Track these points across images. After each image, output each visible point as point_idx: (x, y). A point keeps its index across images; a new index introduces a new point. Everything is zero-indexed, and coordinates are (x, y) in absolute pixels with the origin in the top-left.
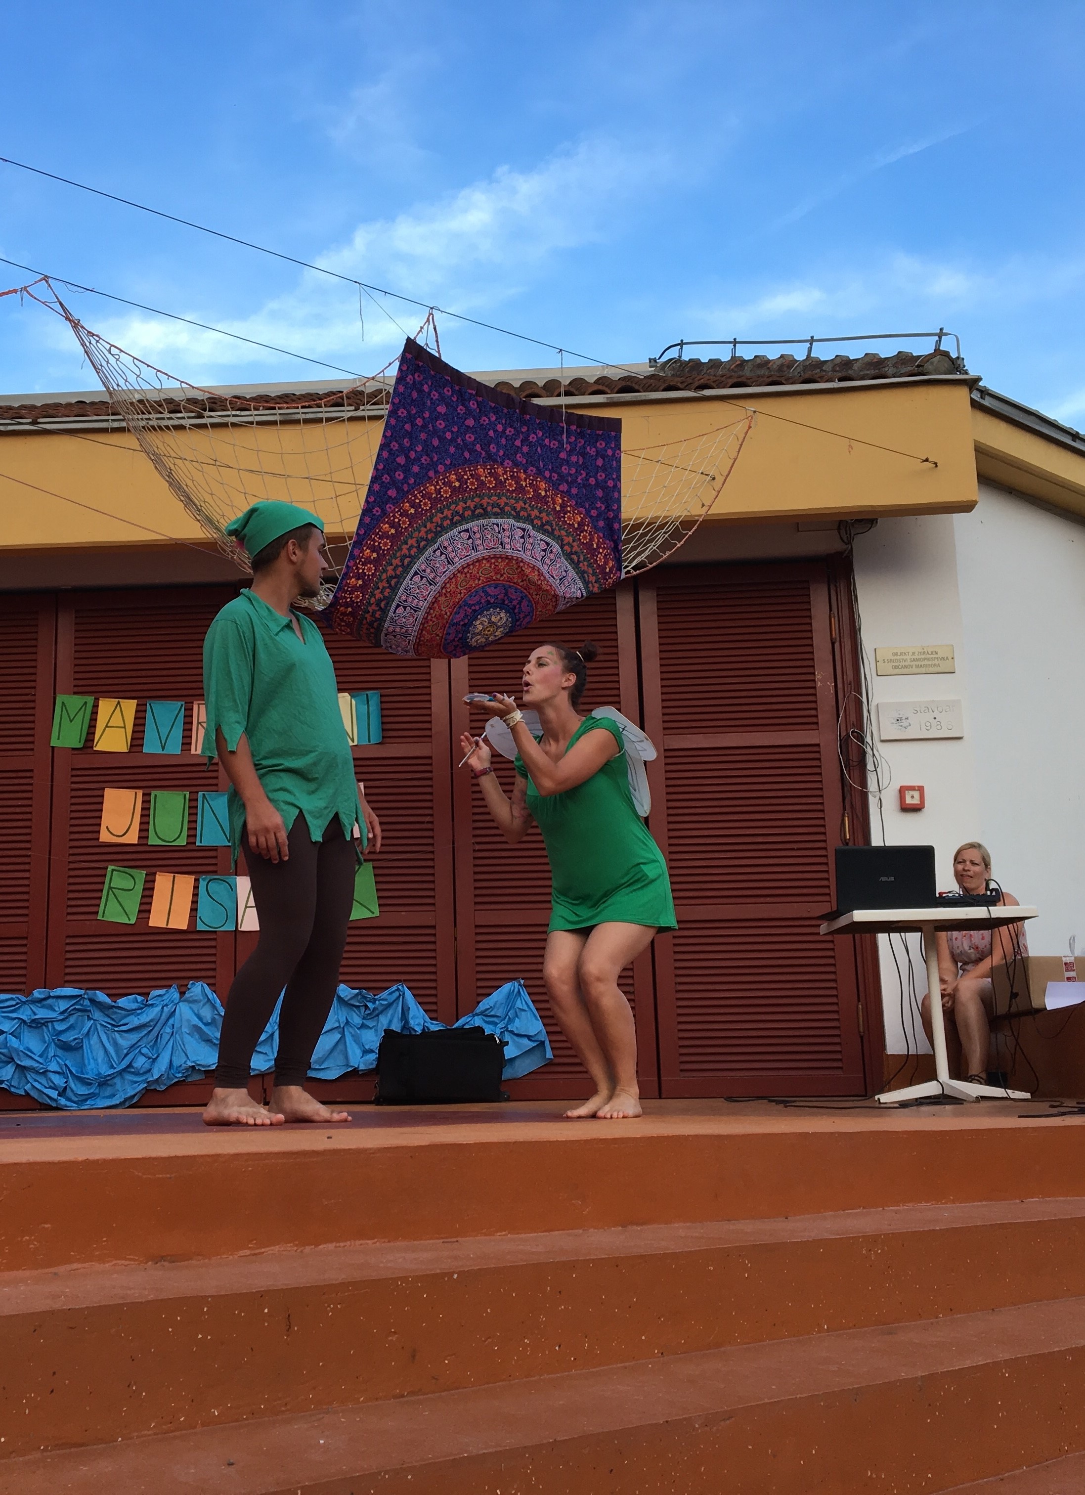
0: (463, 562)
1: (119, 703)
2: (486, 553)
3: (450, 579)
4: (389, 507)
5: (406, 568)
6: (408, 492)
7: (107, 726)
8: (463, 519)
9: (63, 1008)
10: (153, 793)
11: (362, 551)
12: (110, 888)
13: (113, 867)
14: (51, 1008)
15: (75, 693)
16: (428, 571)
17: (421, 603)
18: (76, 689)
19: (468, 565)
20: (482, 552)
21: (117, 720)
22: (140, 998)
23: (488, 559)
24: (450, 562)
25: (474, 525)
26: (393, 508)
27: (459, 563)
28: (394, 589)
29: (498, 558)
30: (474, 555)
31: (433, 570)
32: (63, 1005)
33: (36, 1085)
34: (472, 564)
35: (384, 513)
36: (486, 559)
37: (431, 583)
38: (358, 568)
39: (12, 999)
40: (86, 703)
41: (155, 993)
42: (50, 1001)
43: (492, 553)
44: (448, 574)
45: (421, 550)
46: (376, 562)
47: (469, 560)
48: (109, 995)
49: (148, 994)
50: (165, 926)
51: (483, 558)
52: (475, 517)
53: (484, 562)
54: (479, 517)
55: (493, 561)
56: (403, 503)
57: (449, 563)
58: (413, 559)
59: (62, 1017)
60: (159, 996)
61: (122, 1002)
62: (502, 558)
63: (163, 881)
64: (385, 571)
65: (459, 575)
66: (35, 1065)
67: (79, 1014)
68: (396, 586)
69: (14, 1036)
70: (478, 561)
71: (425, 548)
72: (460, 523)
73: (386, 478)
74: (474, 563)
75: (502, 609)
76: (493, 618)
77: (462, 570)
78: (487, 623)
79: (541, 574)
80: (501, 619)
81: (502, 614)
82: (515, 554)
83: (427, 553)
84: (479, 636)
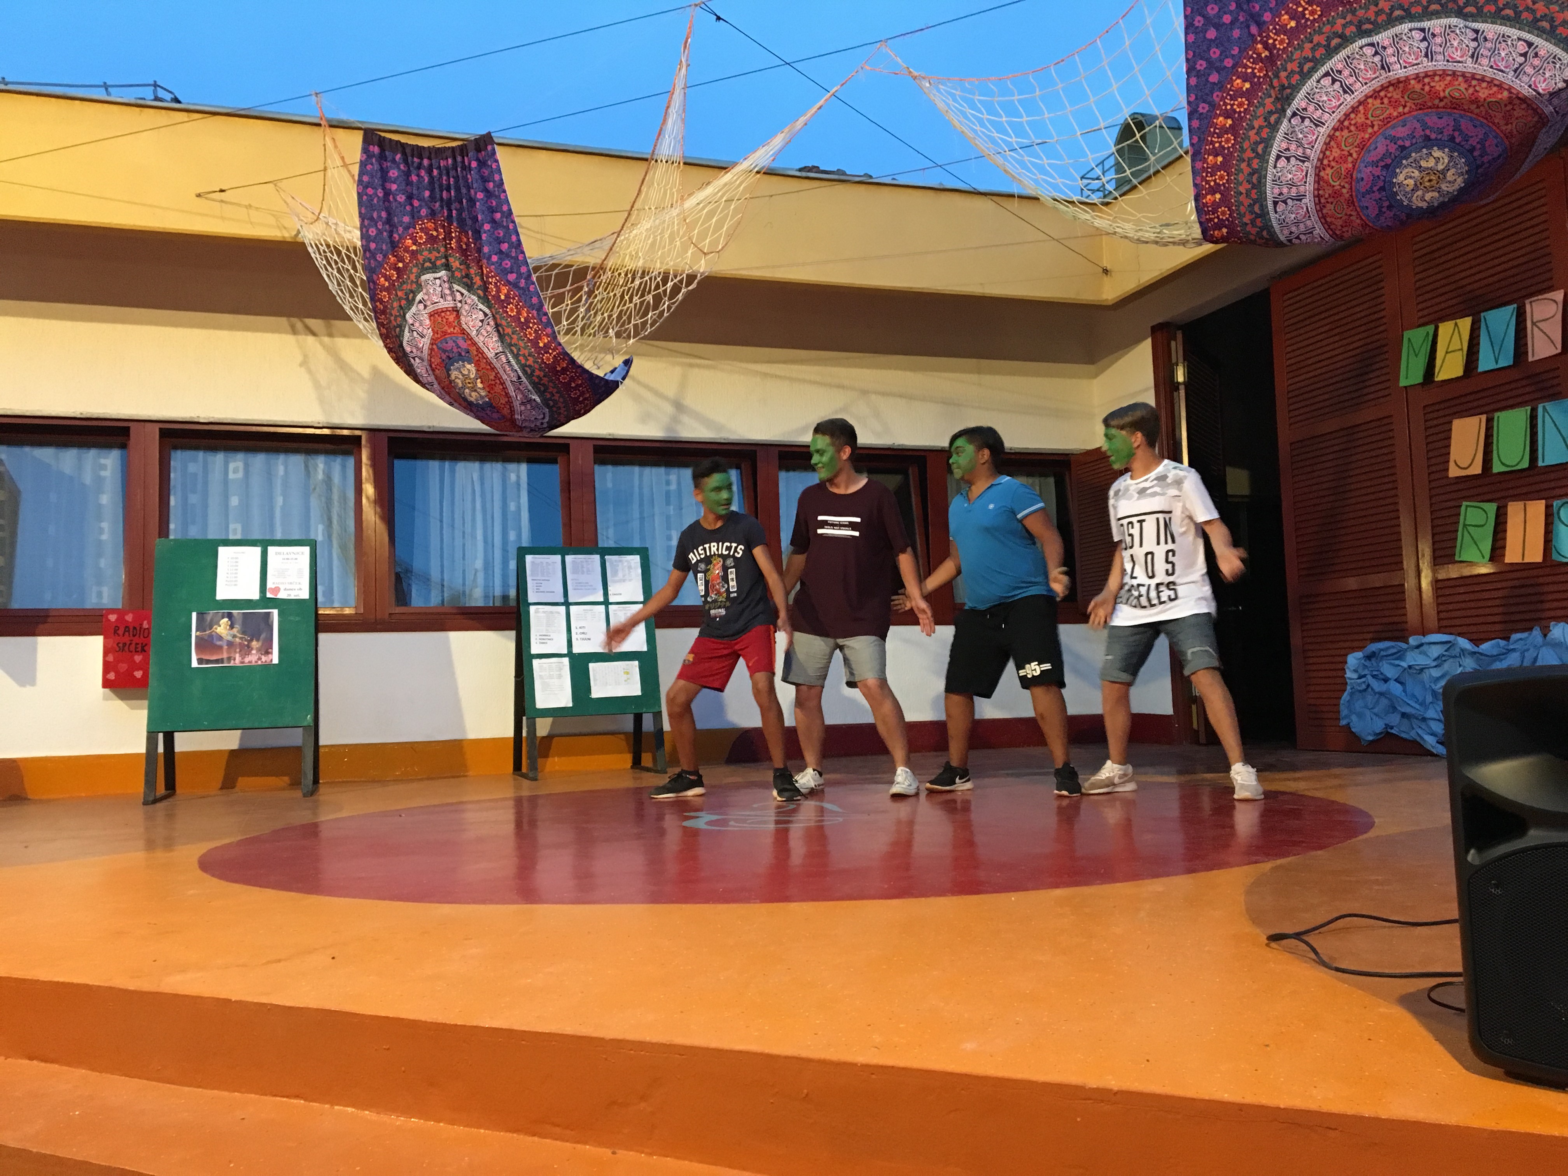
0: (1338, 116)
1: (1456, 324)
2: (1367, 90)
3: (1327, 144)
4: (1216, 96)
5: (1263, 157)
6: (1235, 66)
7: (1447, 353)
8: (1317, 63)
9: (1436, 655)
10: (1496, 415)
11: (1205, 161)
12: (1465, 525)
13: (1468, 503)
14: (1425, 654)
15: (1419, 326)
16: (1293, 147)
17: (1302, 189)
18: (1422, 321)
19: (1347, 116)
20: (1361, 91)
21: (1456, 344)
22: (1502, 643)
23: (1375, 95)
24: (1318, 123)
25: (1336, 62)
26: (1220, 94)
27: (1331, 121)
28: (1260, 186)
29: (1388, 87)
30: (1350, 100)
31: (1300, 144)
32: (1436, 651)
33: (1420, 732)
34: (1353, 112)
35: (1213, 106)
36: (1371, 97)
37: (1305, 159)
38: (1208, 182)
39: (1393, 647)
40: (1428, 333)
41: (1515, 636)
42: (1424, 648)
43: (1376, 84)
44: (1322, 140)
45: (1274, 128)
46: (1224, 166)
47: (1343, 110)
48: (1471, 640)
49: (1509, 638)
50: (1520, 561)
51: (1367, 97)
52: (1331, 52)
53: (1370, 100)
54: (1337, 49)
55: (1382, 94)
56: (1231, 82)
57: (1317, 126)
58: (1268, 143)
59: (1434, 664)
60: (1521, 639)
61: (1485, 647)
62: (1393, 85)
63: (1514, 509)
64: (1239, 171)
65: (1337, 134)
66: (1413, 712)
67: (1451, 660)
68: (1259, 182)
69: (1399, 682)
70: (1360, 103)
71: (1278, 122)
72: (1314, 70)
73: (1201, 65)
74: (1354, 109)
75: (1430, 148)
76: (1423, 164)
77: (1340, 127)
78: (1417, 173)
79: (1469, 78)
80: (1437, 160)
81: (1437, 153)
82: (1411, 71)
83: (1284, 126)
84: (1420, 193)
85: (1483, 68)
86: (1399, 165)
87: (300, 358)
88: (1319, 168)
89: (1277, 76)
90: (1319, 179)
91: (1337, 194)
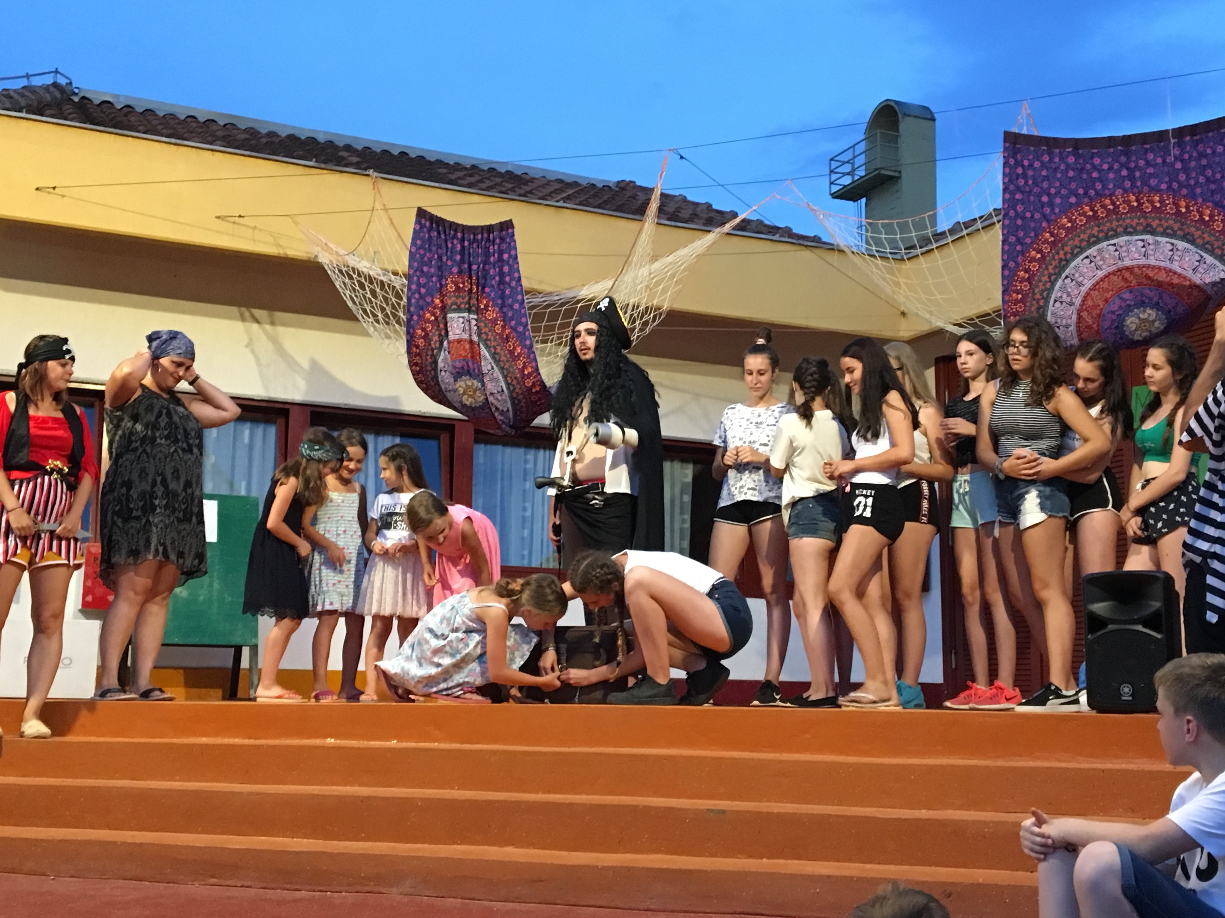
2: (1110, 269)
3: (1085, 297)
4: (1020, 259)
5: (1047, 299)
6: (1031, 243)
8: (1082, 250)
11: (1011, 296)
16: (1065, 296)
17: (1069, 321)
19: (1098, 283)
20: (1106, 270)
23: (1114, 273)
24: (1080, 284)
25: (1092, 251)
26: (1022, 258)
27: (1088, 284)
29: (1122, 270)
30: (1100, 274)
31: (1069, 295)
35: (1018, 265)
36: (1112, 274)
37: (1071, 304)
43: (1114, 268)
44: (1082, 294)
45: (1053, 284)
46: (1022, 301)
47: (1097, 278)
51: (1110, 274)
52: (1090, 245)
53: (1111, 276)
54: (1094, 244)
55: (1119, 273)
56: (1029, 252)
57: (1080, 286)
58: (1049, 291)
62: (1125, 269)
64: (1032, 305)
65: (1092, 292)
70: (1106, 277)
71: (1056, 280)
72: (1080, 253)
73: (1012, 239)
74: (1102, 280)
75: (1145, 307)
76: (1141, 316)
77: (1093, 288)
78: (1137, 321)
79: (1169, 271)
80: (1149, 315)
81: (1149, 311)
82: (1135, 262)
83: (1059, 283)
84: (1139, 332)
85: (1175, 267)
86: (1127, 315)
87: (245, 340)
88: (1079, 311)
89: (1058, 253)
90: (1079, 317)
91: (1089, 327)
